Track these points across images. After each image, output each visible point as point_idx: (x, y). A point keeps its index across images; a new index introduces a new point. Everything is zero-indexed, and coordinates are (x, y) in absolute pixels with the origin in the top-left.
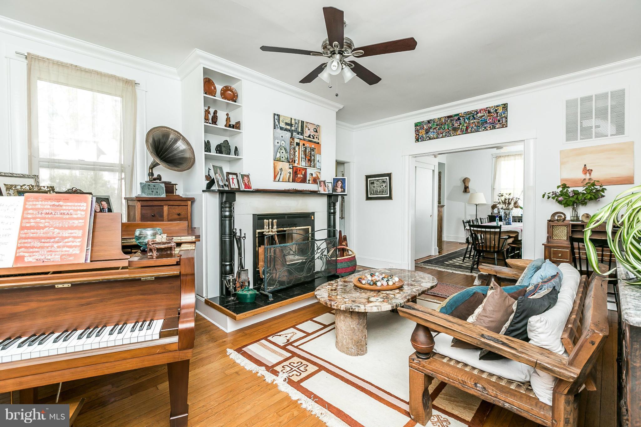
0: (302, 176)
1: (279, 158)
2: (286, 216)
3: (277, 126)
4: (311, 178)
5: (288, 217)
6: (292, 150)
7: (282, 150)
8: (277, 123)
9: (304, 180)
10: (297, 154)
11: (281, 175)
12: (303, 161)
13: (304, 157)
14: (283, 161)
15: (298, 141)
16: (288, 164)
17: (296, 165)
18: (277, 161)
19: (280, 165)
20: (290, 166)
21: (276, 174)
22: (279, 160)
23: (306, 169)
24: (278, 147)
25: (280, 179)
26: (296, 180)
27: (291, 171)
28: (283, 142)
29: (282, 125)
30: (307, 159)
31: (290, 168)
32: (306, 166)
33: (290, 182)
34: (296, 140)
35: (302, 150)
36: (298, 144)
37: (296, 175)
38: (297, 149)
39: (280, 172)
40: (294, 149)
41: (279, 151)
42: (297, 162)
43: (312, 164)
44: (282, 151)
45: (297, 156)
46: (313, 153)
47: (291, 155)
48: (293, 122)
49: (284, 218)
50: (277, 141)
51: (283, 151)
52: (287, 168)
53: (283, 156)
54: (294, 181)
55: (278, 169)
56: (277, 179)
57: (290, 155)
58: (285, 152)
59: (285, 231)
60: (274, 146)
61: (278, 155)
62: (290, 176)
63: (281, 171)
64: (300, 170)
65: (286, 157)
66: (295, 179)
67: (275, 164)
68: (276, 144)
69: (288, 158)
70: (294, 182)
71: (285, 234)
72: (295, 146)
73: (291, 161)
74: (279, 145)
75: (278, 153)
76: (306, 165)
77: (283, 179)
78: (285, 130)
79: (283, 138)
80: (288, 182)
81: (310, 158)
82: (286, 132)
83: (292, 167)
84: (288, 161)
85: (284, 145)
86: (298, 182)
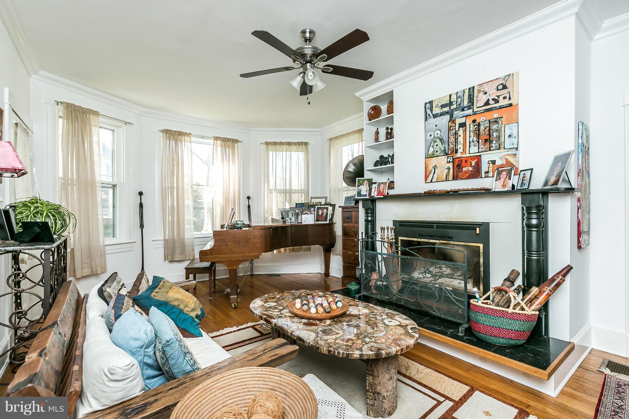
0: (470, 169)
1: (432, 154)
2: (435, 225)
3: (429, 115)
4: (491, 169)
5: (437, 227)
6: (452, 137)
7: (436, 142)
8: (429, 112)
9: (476, 173)
10: (461, 139)
11: (434, 173)
12: (472, 146)
13: (475, 139)
14: (439, 155)
15: (463, 120)
16: (446, 157)
17: (459, 155)
18: (429, 157)
19: (433, 162)
20: (449, 160)
21: (428, 174)
22: (433, 156)
23: (480, 156)
24: (431, 140)
25: (433, 180)
26: (459, 176)
27: (451, 165)
28: (438, 132)
29: (437, 110)
30: (480, 141)
31: (449, 162)
32: (479, 152)
33: (448, 180)
34: (459, 121)
35: (471, 129)
36: (463, 125)
37: (459, 169)
38: (461, 132)
39: (433, 170)
40: (456, 134)
41: (432, 145)
42: (460, 151)
43: (493, 145)
44: (436, 144)
45: (462, 142)
46: (495, 127)
47: (450, 144)
48: (454, 98)
49: (432, 227)
50: (429, 134)
51: (439, 142)
52: (443, 163)
53: (438, 149)
54: (455, 178)
55: (431, 167)
56: (429, 179)
57: (448, 145)
58: (441, 144)
59: (434, 244)
60: (426, 140)
61: (431, 150)
62: (449, 172)
63: (435, 169)
64: (466, 161)
65: (443, 149)
66: (457, 175)
67: (427, 162)
68: (429, 137)
69: (445, 150)
70: (457, 179)
71: (435, 247)
72: (457, 129)
73: (449, 152)
74: (432, 137)
75: (431, 148)
76: (480, 150)
77: (437, 179)
78: (440, 116)
79: (438, 127)
80: (446, 180)
81: (487, 137)
82: (442, 117)
83: (451, 160)
84: (446, 153)
85: (439, 136)
86: (465, 179)
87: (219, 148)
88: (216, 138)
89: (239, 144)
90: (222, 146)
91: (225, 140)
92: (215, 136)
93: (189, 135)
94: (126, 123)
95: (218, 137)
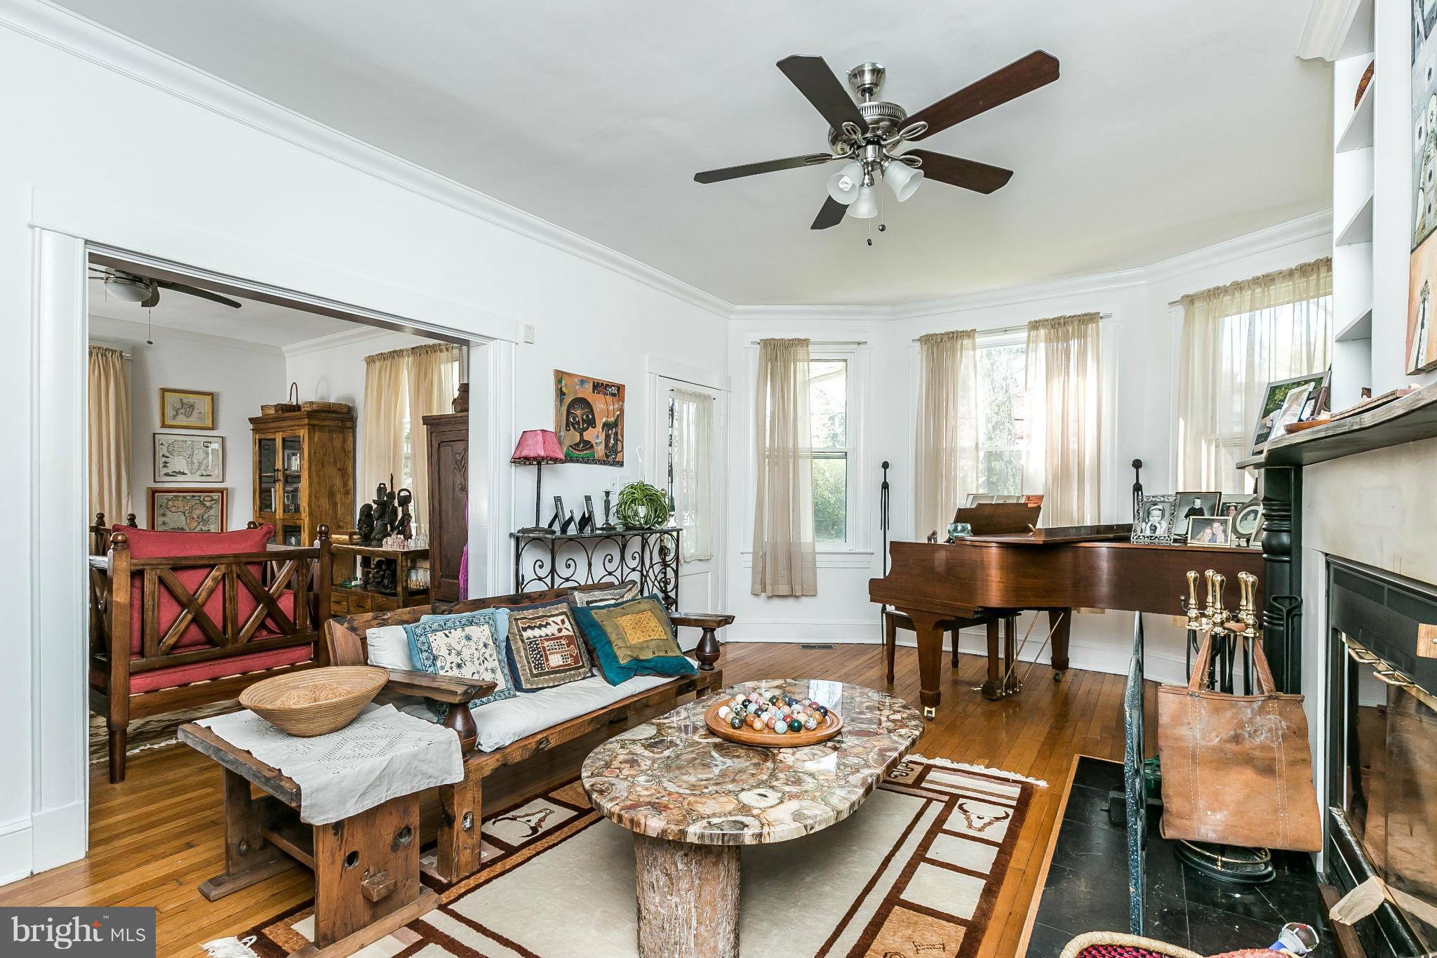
87: (1042, 346)
88: (1035, 325)
89: (1101, 323)
90: (1048, 340)
91: (1057, 324)
92: (1033, 320)
93: (970, 334)
94: (859, 343)
95: (1040, 321)
